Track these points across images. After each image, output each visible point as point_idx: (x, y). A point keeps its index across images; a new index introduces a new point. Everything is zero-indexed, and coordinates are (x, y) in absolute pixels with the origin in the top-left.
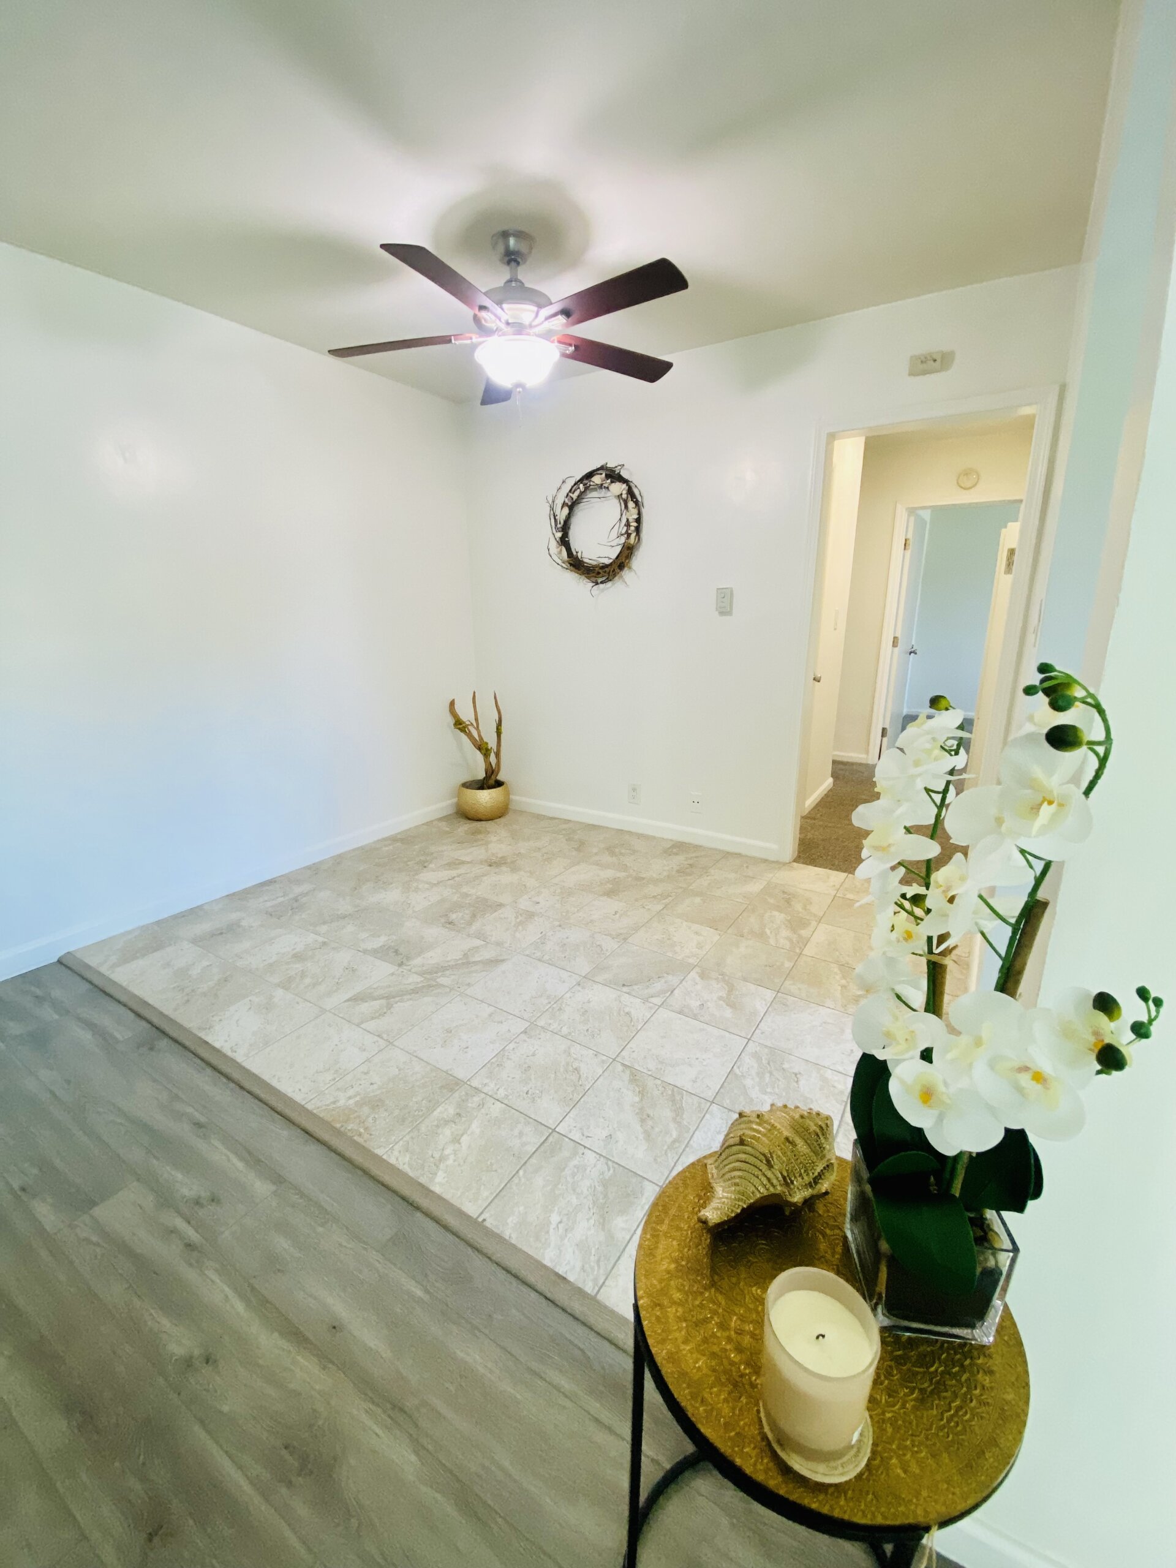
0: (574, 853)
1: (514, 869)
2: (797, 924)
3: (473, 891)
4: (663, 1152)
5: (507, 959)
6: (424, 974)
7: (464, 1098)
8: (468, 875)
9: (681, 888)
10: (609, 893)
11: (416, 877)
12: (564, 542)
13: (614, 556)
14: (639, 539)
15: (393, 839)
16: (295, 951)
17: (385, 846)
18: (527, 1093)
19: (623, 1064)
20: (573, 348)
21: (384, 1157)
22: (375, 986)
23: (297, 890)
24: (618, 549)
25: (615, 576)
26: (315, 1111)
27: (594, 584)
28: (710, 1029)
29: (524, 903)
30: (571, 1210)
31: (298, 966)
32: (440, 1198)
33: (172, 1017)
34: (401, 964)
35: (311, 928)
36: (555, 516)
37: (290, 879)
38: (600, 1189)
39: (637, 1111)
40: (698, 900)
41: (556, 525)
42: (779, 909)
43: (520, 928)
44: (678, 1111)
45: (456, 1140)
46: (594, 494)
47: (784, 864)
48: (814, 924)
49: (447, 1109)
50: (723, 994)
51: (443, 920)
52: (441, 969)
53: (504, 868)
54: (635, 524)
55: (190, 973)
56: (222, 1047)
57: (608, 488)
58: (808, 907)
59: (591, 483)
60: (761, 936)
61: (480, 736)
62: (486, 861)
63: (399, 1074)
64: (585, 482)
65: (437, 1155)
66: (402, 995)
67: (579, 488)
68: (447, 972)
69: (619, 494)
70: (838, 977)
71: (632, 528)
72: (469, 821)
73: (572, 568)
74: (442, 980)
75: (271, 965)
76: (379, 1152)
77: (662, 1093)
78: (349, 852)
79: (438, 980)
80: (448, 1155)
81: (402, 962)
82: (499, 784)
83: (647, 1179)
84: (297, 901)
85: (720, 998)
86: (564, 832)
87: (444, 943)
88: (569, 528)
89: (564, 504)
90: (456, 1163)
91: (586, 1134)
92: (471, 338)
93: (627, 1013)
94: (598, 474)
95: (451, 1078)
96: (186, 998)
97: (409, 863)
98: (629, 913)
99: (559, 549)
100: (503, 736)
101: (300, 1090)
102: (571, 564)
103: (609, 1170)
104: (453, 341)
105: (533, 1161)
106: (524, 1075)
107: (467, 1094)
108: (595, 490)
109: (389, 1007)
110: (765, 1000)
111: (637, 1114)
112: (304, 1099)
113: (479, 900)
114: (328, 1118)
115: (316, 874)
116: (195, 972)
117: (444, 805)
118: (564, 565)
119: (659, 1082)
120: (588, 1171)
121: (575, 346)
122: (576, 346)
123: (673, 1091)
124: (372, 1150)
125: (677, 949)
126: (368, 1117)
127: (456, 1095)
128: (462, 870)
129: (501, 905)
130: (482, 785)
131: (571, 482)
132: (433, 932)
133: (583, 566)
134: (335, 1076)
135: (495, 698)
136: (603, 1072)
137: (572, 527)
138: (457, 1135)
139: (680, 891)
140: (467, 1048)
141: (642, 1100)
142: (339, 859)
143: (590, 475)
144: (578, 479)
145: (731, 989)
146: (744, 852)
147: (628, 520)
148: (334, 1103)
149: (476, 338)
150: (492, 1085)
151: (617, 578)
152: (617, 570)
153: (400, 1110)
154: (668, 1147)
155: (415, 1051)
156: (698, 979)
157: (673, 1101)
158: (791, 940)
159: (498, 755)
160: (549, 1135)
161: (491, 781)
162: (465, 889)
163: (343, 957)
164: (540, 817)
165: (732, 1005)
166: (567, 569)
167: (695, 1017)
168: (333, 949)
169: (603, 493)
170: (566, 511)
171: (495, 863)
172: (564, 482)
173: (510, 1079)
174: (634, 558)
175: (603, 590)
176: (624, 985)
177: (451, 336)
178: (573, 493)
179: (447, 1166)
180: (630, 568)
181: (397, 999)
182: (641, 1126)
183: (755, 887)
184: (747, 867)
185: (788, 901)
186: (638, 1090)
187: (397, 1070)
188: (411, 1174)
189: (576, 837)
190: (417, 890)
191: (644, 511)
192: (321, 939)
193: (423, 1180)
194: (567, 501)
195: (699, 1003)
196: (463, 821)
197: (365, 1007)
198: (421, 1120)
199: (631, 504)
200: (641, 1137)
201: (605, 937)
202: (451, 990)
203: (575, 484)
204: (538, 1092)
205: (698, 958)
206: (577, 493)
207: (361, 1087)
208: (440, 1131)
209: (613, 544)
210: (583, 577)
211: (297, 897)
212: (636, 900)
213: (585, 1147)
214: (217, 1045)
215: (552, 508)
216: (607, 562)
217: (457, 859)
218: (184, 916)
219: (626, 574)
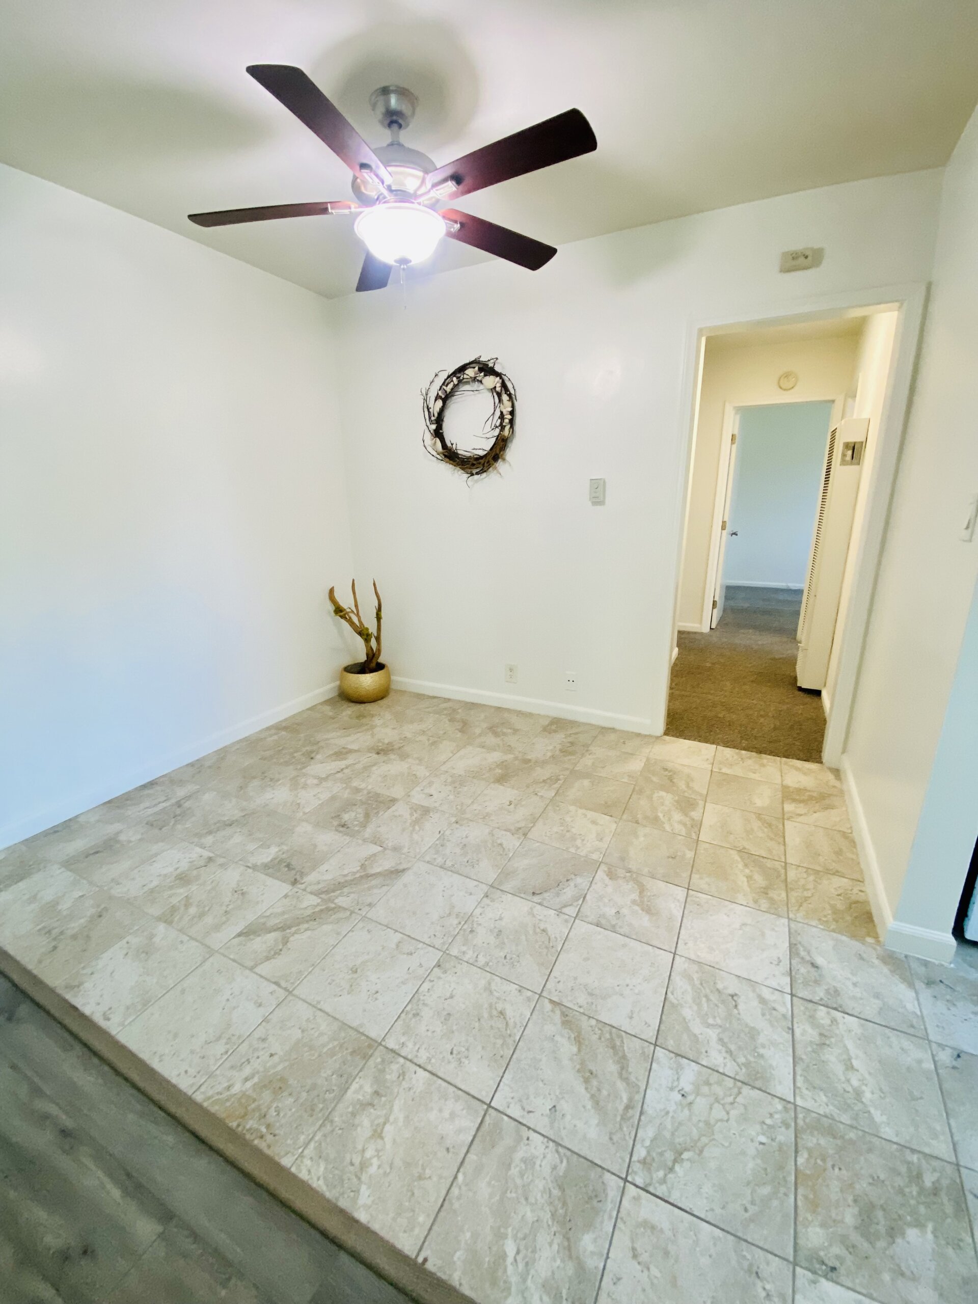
0: (459, 735)
1: (404, 757)
2: (686, 804)
3: (363, 785)
4: (618, 1126)
5: (408, 869)
6: (319, 894)
7: (380, 1067)
8: (356, 766)
9: (567, 769)
10: (501, 780)
11: (304, 771)
12: (438, 434)
13: (488, 448)
14: (513, 432)
15: (278, 728)
16: (179, 871)
17: (271, 736)
18: (452, 1053)
19: (551, 1001)
20: (459, 225)
21: (293, 1170)
22: (268, 914)
23: (181, 792)
24: (493, 440)
25: (490, 465)
26: (205, 1104)
27: (469, 475)
28: (633, 943)
29: (418, 797)
30: (528, 1232)
31: (182, 892)
32: (366, 1231)
33: (35, 972)
34: (295, 882)
35: (196, 840)
36: (428, 409)
37: (171, 780)
38: (556, 1192)
39: (578, 1067)
40: (586, 783)
41: (430, 418)
42: (663, 788)
43: (417, 828)
44: (623, 1061)
45: (378, 1134)
46: (467, 387)
47: (657, 738)
48: (701, 803)
49: (362, 1088)
50: (635, 896)
51: (336, 823)
52: (340, 886)
53: (392, 756)
54: (509, 417)
55: (60, 908)
56: (93, 1013)
57: (481, 382)
58: (691, 785)
59: (465, 376)
60: (655, 821)
61: (360, 620)
62: (373, 748)
63: (303, 1037)
64: (458, 375)
65: (357, 1160)
66: (298, 924)
67: (452, 381)
68: (346, 890)
69: (494, 386)
70: (740, 866)
71: (507, 421)
72: (353, 704)
73: (447, 460)
74: (342, 901)
75: (152, 891)
76: (286, 1162)
77: (600, 1038)
78: (234, 744)
79: (336, 901)
80: (371, 1158)
81: (296, 880)
82: (380, 667)
83: (608, 1171)
84: (180, 806)
85: (634, 902)
86: (445, 712)
87: (339, 851)
88: (442, 420)
89: (438, 397)
90: (381, 1171)
91: (528, 1108)
92: (350, 208)
93: (543, 930)
94: (471, 368)
95: (363, 1038)
96: (53, 944)
97: (295, 755)
98: (523, 803)
99: (433, 442)
100: (382, 621)
101: (186, 1072)
102: (445, 456)
103: (562, 1162)
104: (330, 211)
105: (472, 1157)
106: (445, 1027)
107: (383, 1061)
108: (468, 383)
109: (285, 941)
110: (678, 901)
111: (578, 1071)
112: (192, 1085)
113: (370, 795)
114: (222, 1115)
115: (200, 772)
116: (65, 906)
117: (326, 689)
118: (438, 456)
119: (593, 1022)
120: (537, 1166)
121: (460, 223)
122: (462, 225)
123: (611, 1033)
124: (277, 1158)
125: (579, 842)
126: (269, 1108)
127: (371, 1063)
128: (350, 760)
129: (393, 801)
130: (363, 668)
131: (444, 376)
132: (327, 839)
133: (458, 458)
134: (228, 1046)
135: (374, 585)
136: (531, 1014)
137: (445, 419)
138: (378, 1125)
139: (567, 773)
140: (377, 992)
141: (579, 1050)
142: (223, 754)
143: (462, 369)
144: (451, 371)
145: (642, 889)
146: (618, 726)
147: (502, 413)
148: (228, 1088)
149: (355, 208)
150: (410, 1045)
151: (491, 469)
152: (492, 462)
153: (308, 1092)
154: (622, 1118)
155: (319, 1002)
156: (607, 879)
157: (613, 1047)
158: (685, 825)
159: (378, 639)
160: (485, 1115)
161: (372, 664)
162: (355, 784)
163: (232, 876)
164: (420, 697)
165: (648, 910)
166: (442, 460)
167: (613, 929)
168: (221, 865)
169: (476, 386)
170: (440, 403)
171: (383, 751)
172: (436, 375)
173: (429, 1034)
174: (508, 450)
175: (477, 481)
176: (534, 893)
177: (327, 203)
178: (447, 386)
179: (370, 1177)
180: (504, 460)
181: (293, 929)
182: (586, 1089)
183: (636, 765)
184: (624, 743)
185: (671, 779)
186: (573, 1036)
187: (300, 1031)
188: (328, 1195)
189: (458, 717)
190: (305, 786)
191: (516, 404)
192: (206, 854)
193: (343, 1203)
194: (440, 394)
195: (614, 911)
196: (346, 704)
197: (260, 944)
198: (333, 1105)
199: (505, 397)
200: (589, 1105)
201: (504, 833)
202: (352, 912)
203: (449, 377)
204: (463, 1049)
205: (601, 853)
206: (451, 386)
207: (259, 1060)
208: (357, 1121)
209: (488, 435)
210: (458, 468)
211: (179, 801)
212: (528, 787)
213: (529, 1128)
214: (87, 1011)
215: (425, 400)
216: (482, 453)
217: (344, 748)
218: (56, 832)
219: (500, 464)
